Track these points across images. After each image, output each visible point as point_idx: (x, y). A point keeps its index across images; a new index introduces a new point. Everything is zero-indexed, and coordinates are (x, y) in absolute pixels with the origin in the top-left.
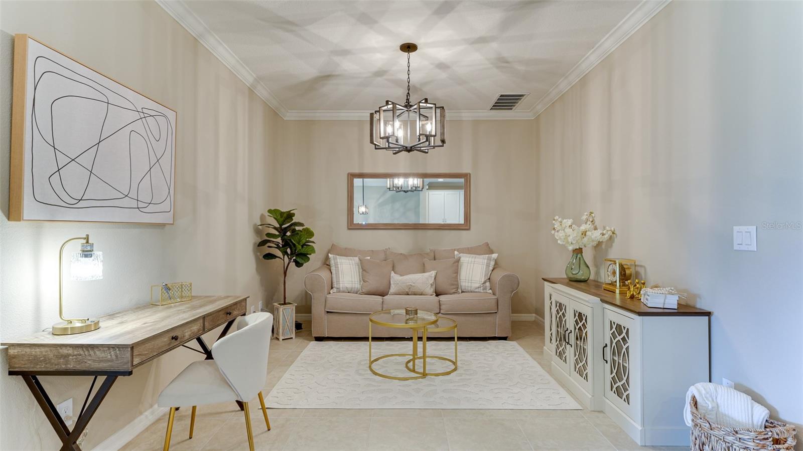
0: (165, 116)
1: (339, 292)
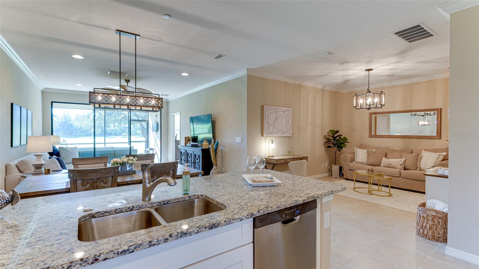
0: (290, 110)
1: (357, 163)
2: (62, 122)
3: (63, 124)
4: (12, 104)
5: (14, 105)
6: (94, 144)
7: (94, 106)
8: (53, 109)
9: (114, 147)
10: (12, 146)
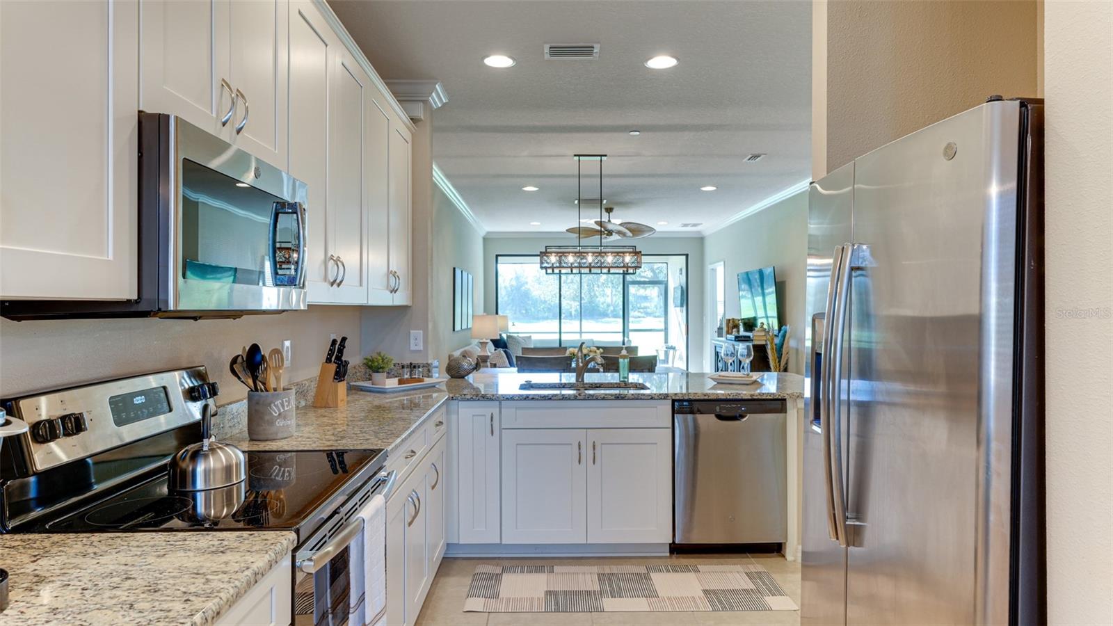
2: (512, 286)
3: (512, 291)
4: (454, 269)
5: (456, 269)
6: (560, 333)
7: (546, 271)
8: (499, 265)
9: (595, 339)
10: (454, 330)
